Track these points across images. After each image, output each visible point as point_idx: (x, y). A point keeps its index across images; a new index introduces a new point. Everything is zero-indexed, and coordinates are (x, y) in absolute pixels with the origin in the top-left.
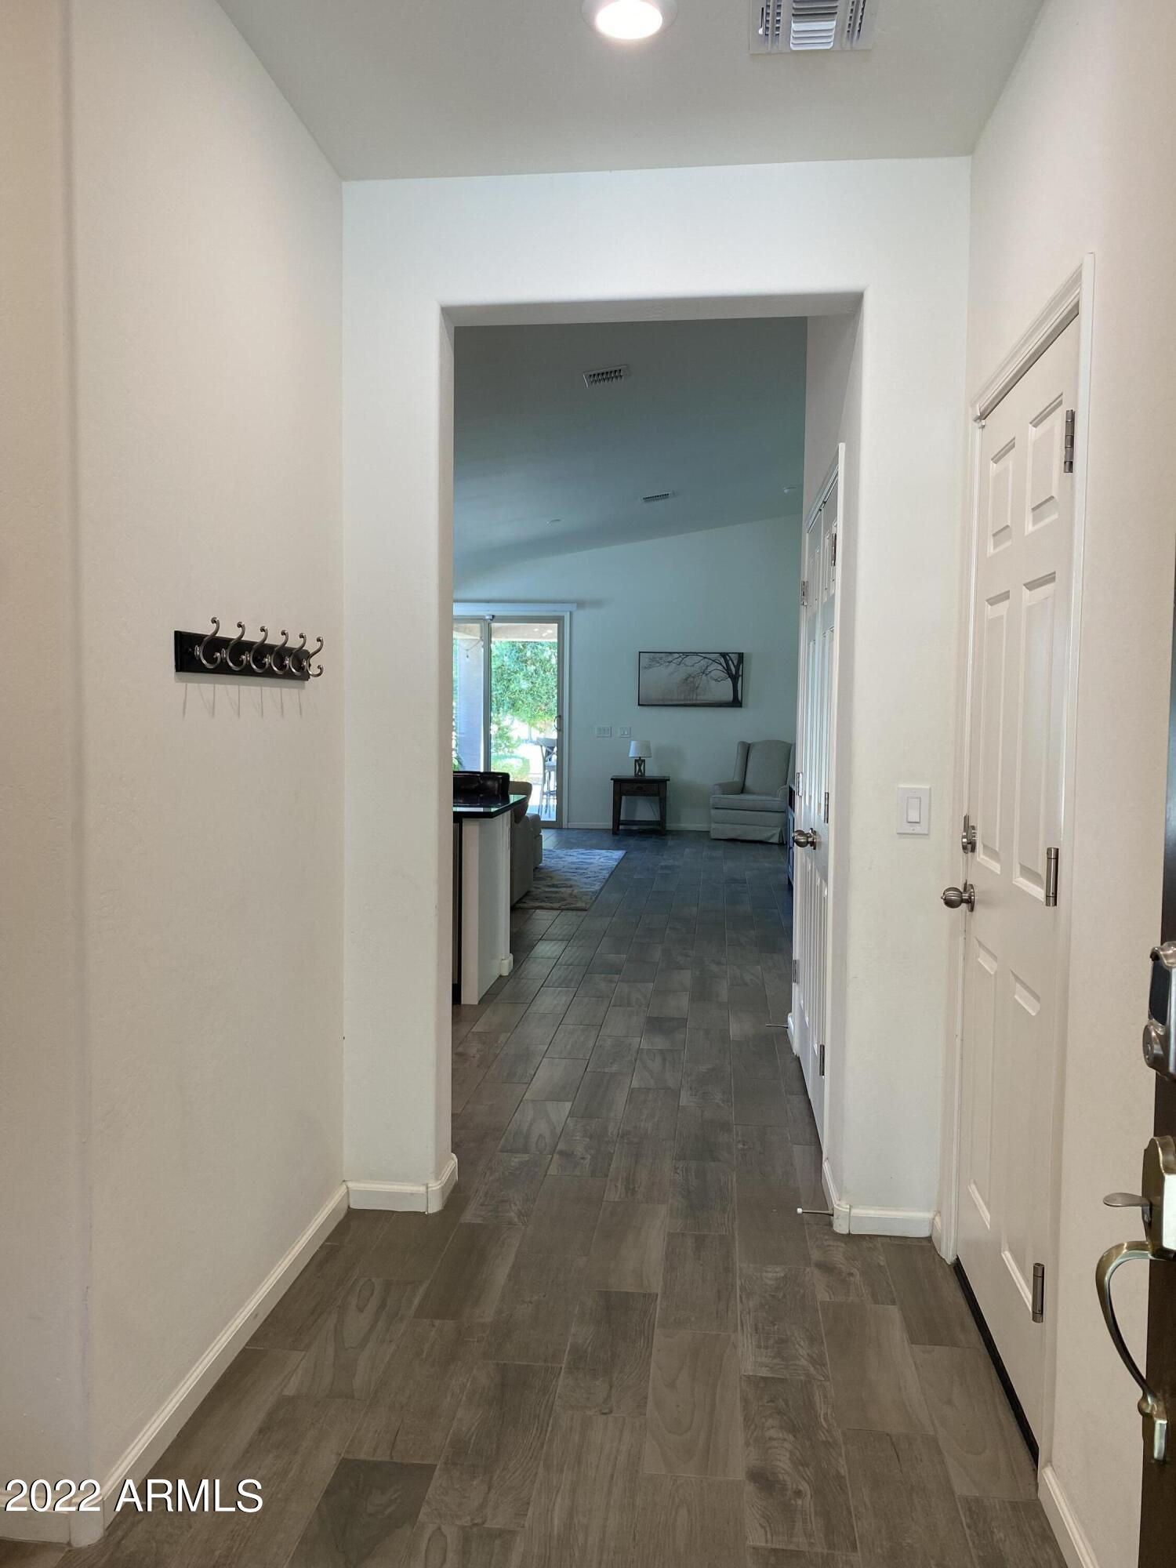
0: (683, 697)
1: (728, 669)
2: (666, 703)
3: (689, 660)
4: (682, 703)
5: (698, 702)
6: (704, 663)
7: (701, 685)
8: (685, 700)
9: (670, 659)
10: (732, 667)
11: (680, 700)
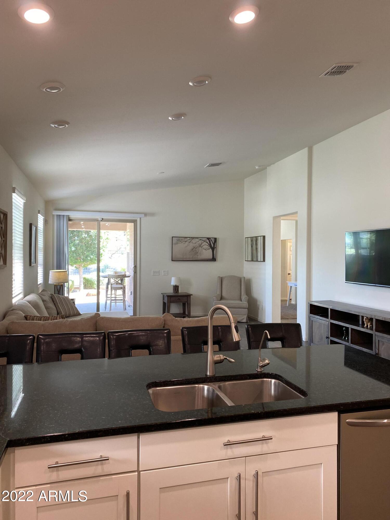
0: (191, 257)
1: (210, 245)
2: (184, 260)
3: (194, 241)
4: (191, 259)
5: (198, 259)
6: (200, 242)
7: (199, 252)
8: (192, 258)
9: (186, 240)
10: (212, 244)
11: (190, 258)
